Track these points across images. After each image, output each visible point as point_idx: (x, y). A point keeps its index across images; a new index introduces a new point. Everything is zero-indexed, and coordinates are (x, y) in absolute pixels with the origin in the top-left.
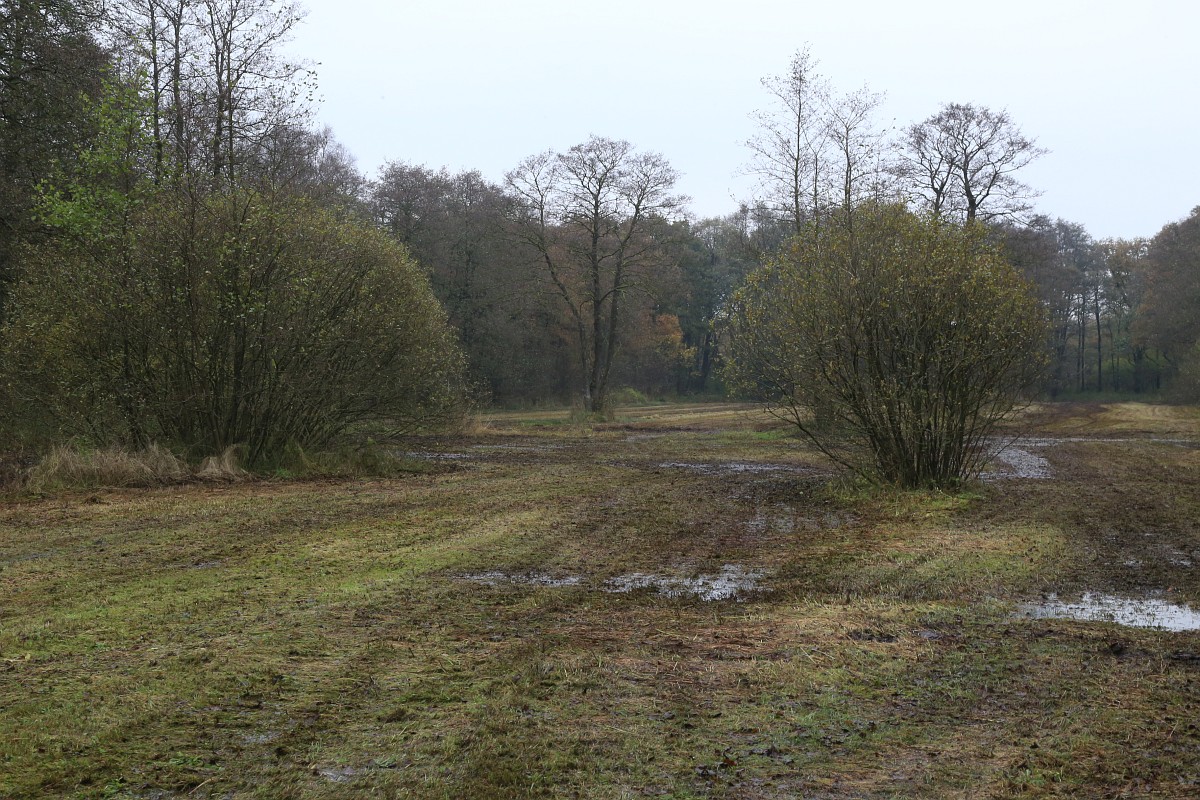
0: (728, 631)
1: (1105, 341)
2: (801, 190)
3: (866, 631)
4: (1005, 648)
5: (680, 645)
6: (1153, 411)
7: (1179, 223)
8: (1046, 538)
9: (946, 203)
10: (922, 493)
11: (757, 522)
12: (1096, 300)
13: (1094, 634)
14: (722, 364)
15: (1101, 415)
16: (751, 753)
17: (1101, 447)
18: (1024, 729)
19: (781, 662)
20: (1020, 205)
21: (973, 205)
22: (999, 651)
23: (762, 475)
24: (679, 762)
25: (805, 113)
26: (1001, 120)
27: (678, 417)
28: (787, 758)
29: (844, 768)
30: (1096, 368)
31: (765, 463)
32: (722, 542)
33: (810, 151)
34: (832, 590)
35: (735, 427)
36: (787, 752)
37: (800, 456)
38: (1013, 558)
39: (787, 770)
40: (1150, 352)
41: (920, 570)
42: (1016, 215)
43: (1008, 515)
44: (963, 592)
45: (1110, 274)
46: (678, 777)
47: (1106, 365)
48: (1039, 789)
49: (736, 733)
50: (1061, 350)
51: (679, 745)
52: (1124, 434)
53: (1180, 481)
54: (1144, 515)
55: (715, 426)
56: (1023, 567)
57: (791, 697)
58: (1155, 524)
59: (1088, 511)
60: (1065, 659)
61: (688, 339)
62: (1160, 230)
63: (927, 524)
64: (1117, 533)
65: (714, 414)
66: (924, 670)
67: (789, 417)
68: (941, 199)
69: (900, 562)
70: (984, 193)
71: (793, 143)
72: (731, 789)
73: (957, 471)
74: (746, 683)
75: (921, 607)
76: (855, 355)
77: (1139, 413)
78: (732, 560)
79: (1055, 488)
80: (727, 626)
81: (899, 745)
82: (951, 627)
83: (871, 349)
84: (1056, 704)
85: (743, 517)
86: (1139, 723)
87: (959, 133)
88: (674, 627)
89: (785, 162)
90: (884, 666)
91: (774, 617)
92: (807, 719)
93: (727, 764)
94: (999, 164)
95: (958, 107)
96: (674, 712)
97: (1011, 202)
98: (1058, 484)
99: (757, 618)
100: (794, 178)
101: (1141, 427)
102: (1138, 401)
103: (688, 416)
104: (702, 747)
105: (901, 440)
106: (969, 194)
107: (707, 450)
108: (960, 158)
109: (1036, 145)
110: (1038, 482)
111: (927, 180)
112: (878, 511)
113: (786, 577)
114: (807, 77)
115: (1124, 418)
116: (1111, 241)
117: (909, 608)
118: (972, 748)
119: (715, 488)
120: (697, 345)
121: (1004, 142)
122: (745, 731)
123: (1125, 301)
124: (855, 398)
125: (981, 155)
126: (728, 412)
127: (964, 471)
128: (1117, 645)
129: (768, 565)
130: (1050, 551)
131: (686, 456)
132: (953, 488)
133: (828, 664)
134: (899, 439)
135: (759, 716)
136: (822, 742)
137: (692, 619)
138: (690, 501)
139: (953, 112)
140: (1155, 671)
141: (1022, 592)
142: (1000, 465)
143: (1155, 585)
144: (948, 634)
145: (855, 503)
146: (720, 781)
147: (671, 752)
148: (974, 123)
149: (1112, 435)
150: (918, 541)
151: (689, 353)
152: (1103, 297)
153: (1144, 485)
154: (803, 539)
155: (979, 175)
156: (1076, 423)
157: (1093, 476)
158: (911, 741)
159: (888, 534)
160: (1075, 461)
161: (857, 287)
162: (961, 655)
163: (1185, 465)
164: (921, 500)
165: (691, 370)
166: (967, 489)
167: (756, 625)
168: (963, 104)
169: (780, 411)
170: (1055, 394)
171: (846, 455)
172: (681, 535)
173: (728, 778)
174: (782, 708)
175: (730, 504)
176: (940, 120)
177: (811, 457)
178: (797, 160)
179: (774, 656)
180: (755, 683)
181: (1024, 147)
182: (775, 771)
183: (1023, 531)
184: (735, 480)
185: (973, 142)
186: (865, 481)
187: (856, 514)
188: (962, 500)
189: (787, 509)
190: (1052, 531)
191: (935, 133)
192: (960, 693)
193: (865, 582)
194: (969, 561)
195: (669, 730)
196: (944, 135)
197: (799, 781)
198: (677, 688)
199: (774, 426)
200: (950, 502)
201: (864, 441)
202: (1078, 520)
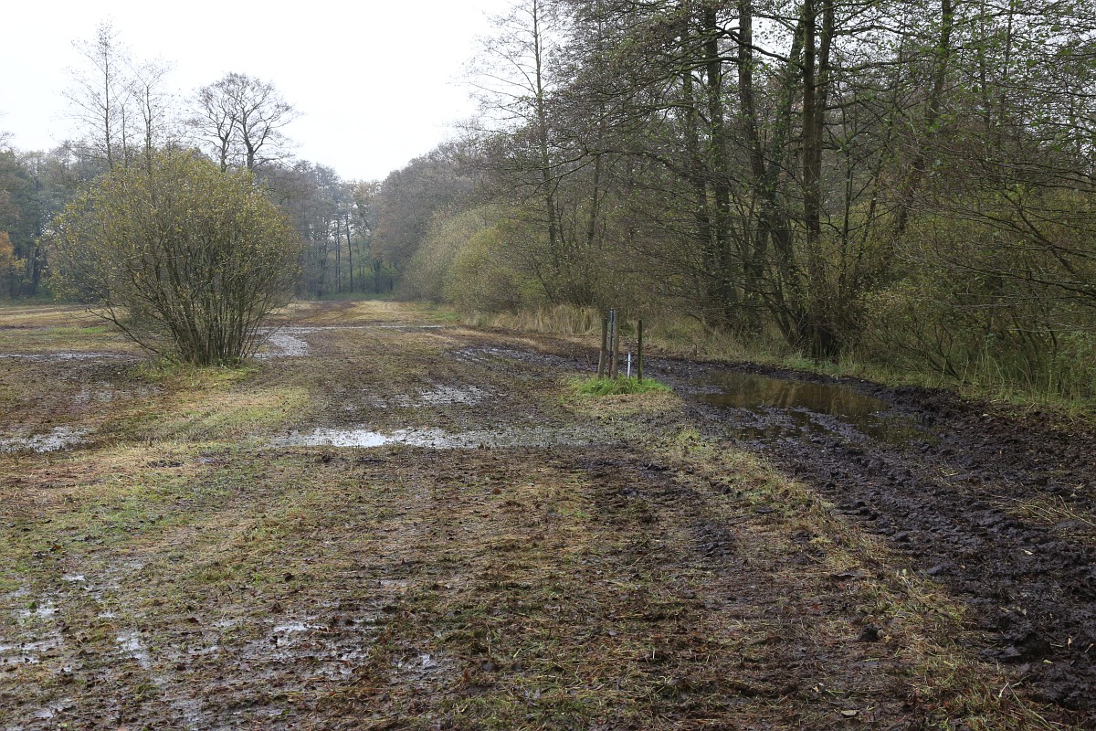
0: (56, 469)
1: (355, 255)
2: (111, 134)
3: (161, 462)
4: (255, 465)
5: (19, 481)
6: (386, 306)
7: (400, 171)
8: (296, 395)
9: (231, 149)
10: (212, 369)
11: (83, 395)
12: (347, 225)
13: (315, 452)
14: (49, 274)
15: (350, 310)
16: (74, 541)
17: (346, 333)
18: (260, 508)
19: (97, 486)
20: (286, 154)
21: (251, 151)
22: (251, 467)
23: (87, 360)
24: (19, 551)
25: (111, 72)
26: (269, 88)
27: (12, 317)
28: (99, 541)
29: (138, 542)
30: (349, 275)
31: (90, 352)
32: (53, 411)
33: (117, 103)
34: (140, 439)
35: (64, 324)
36: (99, 537)
37: (119, 346)
38: (271, 409)
39: (100, 547)
40: (385, 264)
41: (206, 421)
42: (284, 160)
43: (273, 382)
44: (236, 433)
45: (355, 206)
46: (19, 560)
47: (355, 273)
48: (261, 538)
49: (62, 530)
50: (322, 262)
51: (19, 541)
52: (364, 323)
53: (393, 354)
54: (364, 377)
55: (45, 324)
56: (278, 414)
57: (104, 505)
58: (370, 383)
59: (329, 376)
60: (292, 468)
61: (18, 252)
62: (388, 175)
63: (214, 391)
64: (344, 390)
65: (45, 314)
66: (200, 482)
67: (107, 315)
68: (227, 146)
69: (191, 417)
70: (259, 143)
71: (103, 96)
72: (59, 562)
73: (238, 352)
74: (71, 500)
75: (203, 444)
76: (157, 267)
77: (377, 308)
78: (61, 422)
79: (309, 362)
80: (56, 466)
81: (177, 526)
82: (221, 455)
83: (170, 263)
84: (281, 493)
85: (70, 392)
86: (331, 498)
87: (238, 96)
88: (14, 470)
89: (97, 111)
90: (171, 482)
91: (93, 458)
92: (116, 517)
93: (55, 549)
94: (270, 120)
95: (236, 75)
96: (15, 523)
97: (279, 150)
98: (311, 359)
99: (81, 460)
100: (104, 124)
101: (375, 317)
102: (377, 299)
103: (22, 316)
104: (37, 541)
105: (195, 330)
106: (247, 142)
107: (39, 343)
108: (240, 115)
109: (296, 108)
110: (298, 358)
111: (216, 131)
112: (179, 383)
113: (104, 432)
114: (112, 42)
115: (365, 312)
116: (355, 181)
117: (194, 445)
118: (225, 522)
119: (46, 372)
120: (27, 257)
121: (273, 105)
122: (68, 529)
123: (367, 225)
124: (159, 300)
125: (255, 113)
126: (57, 313)
127: (243, 352)
128: (326, 458)
129: (90, 425)
130: (297, 404)
131: (21, 348)
132: (236, 364)
133: (131, 483)
134: (194, 330)
135: (78, 519)
136: (125, 530)
137: (28, 465)
138: (25, 383)
139: (232, 79)
140: (347, 469)
141: (275, 431)
142: (273, 347)
143: (362, 421)
144: (220, 460)
145: (161, 379)
146: (50, 559)
147: (13, 545)
148: (248, 88)
149: (355, 324)
150: (205, 402)
151: (20, 264)
152: (351, 223)
153: (369, 358)
154: (119, 405)
155: (254, 129)
156: (332, 315)
157: (336, 353)
158: (185, 523)
159: (183, 399)
160: (326, 343)
161: (157, 215)
162: (226, 471)
163: (398, 343)
164: (211, 374)
165: (22, 278)
166: (245, 365)
167: (79, 464)
168: (240, 74)
169: (98, 311)
170: (320, 294)
171: (154, 344)
172: (18, 408)
173: (57, 556)
174: (97, 513)
175: (60, 384)
176: (222, 84)
177: (128, 347)
178: (107, 110)
179: (93, 483)
180: (78, 500)
181: (287, 109)
182: (90, 548)
183: (281, 391)
184: (64, 365)
185: (249, 103)
186: (169, 362)
187: (161, 386)
188: (241, 373)
189: (108, 385)
190: (301, 390)
191: (219, 94)
192: (222, 493)
193: (165, 432)
194: (240, 413)
195: (12, 533)
196: (226, 96)
197: (108, 553)
198: (17, 508)
199: (95, 324)
200: (233, 374)
201: (169, 332)
202: (320, 383)
